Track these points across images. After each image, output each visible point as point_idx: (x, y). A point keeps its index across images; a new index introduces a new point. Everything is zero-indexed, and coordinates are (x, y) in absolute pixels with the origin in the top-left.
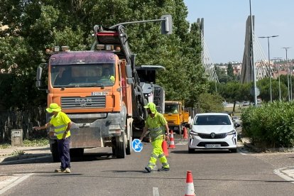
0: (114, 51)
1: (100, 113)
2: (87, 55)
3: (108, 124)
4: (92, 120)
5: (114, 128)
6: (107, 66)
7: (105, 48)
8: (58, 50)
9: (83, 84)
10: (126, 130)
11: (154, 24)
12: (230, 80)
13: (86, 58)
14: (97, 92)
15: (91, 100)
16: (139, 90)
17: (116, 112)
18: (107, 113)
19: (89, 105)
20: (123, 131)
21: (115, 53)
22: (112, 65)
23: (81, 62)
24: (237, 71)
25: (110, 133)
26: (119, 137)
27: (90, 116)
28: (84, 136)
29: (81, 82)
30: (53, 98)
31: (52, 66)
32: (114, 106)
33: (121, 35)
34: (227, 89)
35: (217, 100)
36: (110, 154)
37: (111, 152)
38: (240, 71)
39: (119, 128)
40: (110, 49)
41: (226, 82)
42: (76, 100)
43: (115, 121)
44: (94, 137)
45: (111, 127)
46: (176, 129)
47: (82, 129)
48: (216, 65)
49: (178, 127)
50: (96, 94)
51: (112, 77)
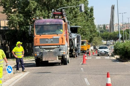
0: (62, 19)
1: (57, 45)
2: (51, 20)
3: (60, 50)
4: (54, 48)
5: (62, 52)
6: (59, 25)
7: (58, 17)
8: (38, 19)
9: (49, 33)
10: (67, 53)
11: (76, 8)
12: (104, 32)
13: (50, 22)
14: (55, 36)
16: (71, 37)
17: (64, 45)
18: (60, 45)
19: (52, 42)
20: (66, 53)
22: (61, 25)
23: (48, 24)
25: (61, 54)
26: (65, 56)
27: (52, 47)
28: (50, 55)
29: (48, 32)
30: (36, 39)
31: (36, 25)
32: (63, 42)
33: (64, 13)
34: (104, 35)
35: (100, 40)
36: (60, 63)
38: (108, 28)
39: (65, 52)
40: (60, 18)
41: (103, 32)
42: (46, 40)
43: (63, 49)
44: (54, 56)
45: (61, 52)
46: (85, 52)
47: (49, 52)
48: (98, 25)
49: (86, 51)
50: (55, 37)
51: (61, 30)
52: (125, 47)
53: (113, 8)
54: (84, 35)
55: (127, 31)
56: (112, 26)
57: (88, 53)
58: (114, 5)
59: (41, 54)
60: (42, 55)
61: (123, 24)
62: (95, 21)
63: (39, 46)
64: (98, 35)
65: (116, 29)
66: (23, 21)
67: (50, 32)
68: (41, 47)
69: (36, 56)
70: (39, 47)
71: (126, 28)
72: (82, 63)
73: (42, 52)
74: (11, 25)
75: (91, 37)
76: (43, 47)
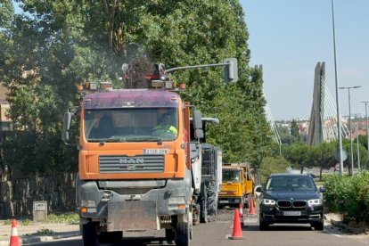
0: (177, 89)
1: (155, 179)
2: (138, 95)
3: (167, 196)
4: (145, 190)
5: (175, 202)
7: (164, 85)
8: (96, 87)
9: (131, 137)
12: (294, 142)
13: (136, 100)
14: (152, 149)
15: (142, 161)
17: (179, 179)
18: (166, 179)
19: (140, 167)
20: (188, 206)
21: (178, 92)
22: (171, 110)
23: (129, 105)
24: (303, 129)
25: (170, 209)
26: (182, 215)
27: (142, 184)
28: (133, 213)
29: (128, 134)
30: (87, 157)
31: (86, 110)
32: (176, 170)
34: (292, 151)
35: (282, 165)
37: (164, 235)
38: (307, 131)
39: (183, 202)
40: (171, 86)
41: (289, 144)
42: (121, 161)
43: (177, 191)
44: (147, 216)
45: (172, 201)
46: (236, 201)
47: (130, 203)
48: (276, 122)
49: (240, 199)
50: (149, 152)
51: (172, 128)
52: (358, 190)
53: (320, 71)
54: (234, 151)
55: (360, 142)
56: (317, 125)
57: (246, 206)
58: (324, 63)
59: (102, 209)
60: (106, 213)
61: (349, 120)
62: (267, 108)
63: (97, 181)
64: (277, 152)
65: (328, 135)
66: (55, 106)
67: (133, 133)
68: (102, 184)
69: (86, 213)
70: (95, 184)
71: (358, 133)
72: (230, 236)
73: (106, 200)
74: (20, 117)
75: (255, 157)
76: (109, 184)
